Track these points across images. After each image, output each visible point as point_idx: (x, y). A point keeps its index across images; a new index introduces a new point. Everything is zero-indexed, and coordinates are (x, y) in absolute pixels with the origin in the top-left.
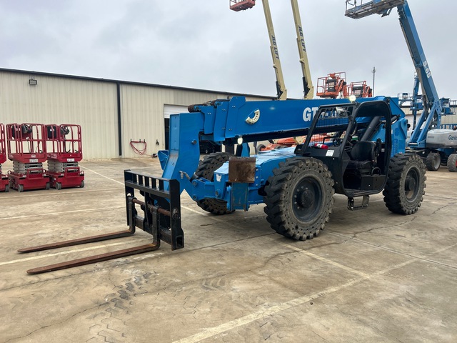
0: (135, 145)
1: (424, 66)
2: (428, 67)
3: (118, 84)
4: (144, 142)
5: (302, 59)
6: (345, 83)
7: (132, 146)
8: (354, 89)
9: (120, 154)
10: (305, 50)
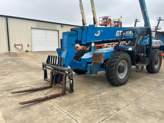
0: (17, 46)
1: (146, 11)
2: (147, 12)
3: (7, 17)
4: (22, 45)
5: (93, 9)
6: (111, 20)
7: (15, 47)
8: (115, 22)
9: (9, 50)
10: (94, 5)
